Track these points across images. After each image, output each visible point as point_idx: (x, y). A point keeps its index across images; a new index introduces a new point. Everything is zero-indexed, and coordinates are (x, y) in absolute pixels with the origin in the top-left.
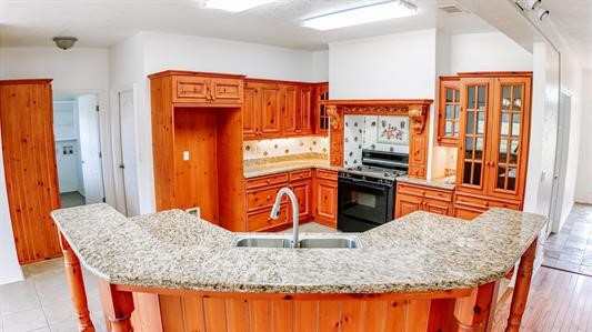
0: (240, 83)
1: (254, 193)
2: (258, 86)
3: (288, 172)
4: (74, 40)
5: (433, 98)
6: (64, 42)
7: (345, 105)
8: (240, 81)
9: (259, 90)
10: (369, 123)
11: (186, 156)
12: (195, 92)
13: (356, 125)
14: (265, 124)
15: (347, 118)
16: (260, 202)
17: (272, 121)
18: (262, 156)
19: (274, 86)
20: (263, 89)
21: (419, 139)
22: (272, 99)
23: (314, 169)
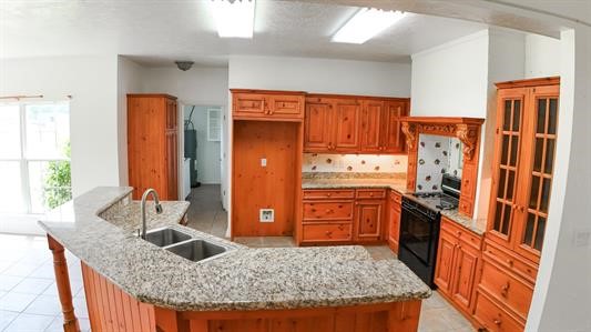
0: (302, 99)
1: (312, 204)
2: (334, 102)
3: (355, 189)
4: (192, 63)
5: (484, 117)
6: (184, 65)
7: (419, 123)
8: (300, 97)
9: (334, 106)
10: (454, 144)
11: (264, 162)
12: (253, 107)
13: (438, 145)
14: (340, 139)
15: (422, 138)
16: (317, 214)
17: (349, 137)
18: (345, 170)
19: (353, 101)
20: (339, 104)
21: (470, 167)
22: (350, 114)
23: (388, 189)
